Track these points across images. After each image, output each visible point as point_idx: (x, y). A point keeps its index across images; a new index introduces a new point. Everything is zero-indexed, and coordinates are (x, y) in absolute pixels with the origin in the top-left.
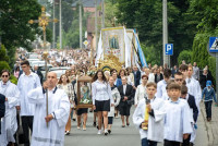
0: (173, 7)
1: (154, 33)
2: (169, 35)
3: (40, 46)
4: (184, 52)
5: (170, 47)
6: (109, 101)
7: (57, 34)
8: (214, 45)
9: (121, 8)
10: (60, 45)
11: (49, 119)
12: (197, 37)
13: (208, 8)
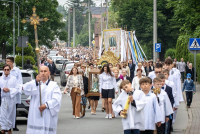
0: (162, 15)
1: (147, 35)
2: (158, 36)
3: (58, 45)
4: (170, 50)
5: (159, 46)
6: (113, 90)
7: (72, 35)
8: (193, 45)
9: (121, 15)
10: (73, 43)
11: (42, 109)
12: (180, 38)
13: (188, 16)
